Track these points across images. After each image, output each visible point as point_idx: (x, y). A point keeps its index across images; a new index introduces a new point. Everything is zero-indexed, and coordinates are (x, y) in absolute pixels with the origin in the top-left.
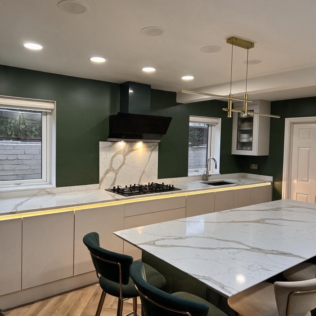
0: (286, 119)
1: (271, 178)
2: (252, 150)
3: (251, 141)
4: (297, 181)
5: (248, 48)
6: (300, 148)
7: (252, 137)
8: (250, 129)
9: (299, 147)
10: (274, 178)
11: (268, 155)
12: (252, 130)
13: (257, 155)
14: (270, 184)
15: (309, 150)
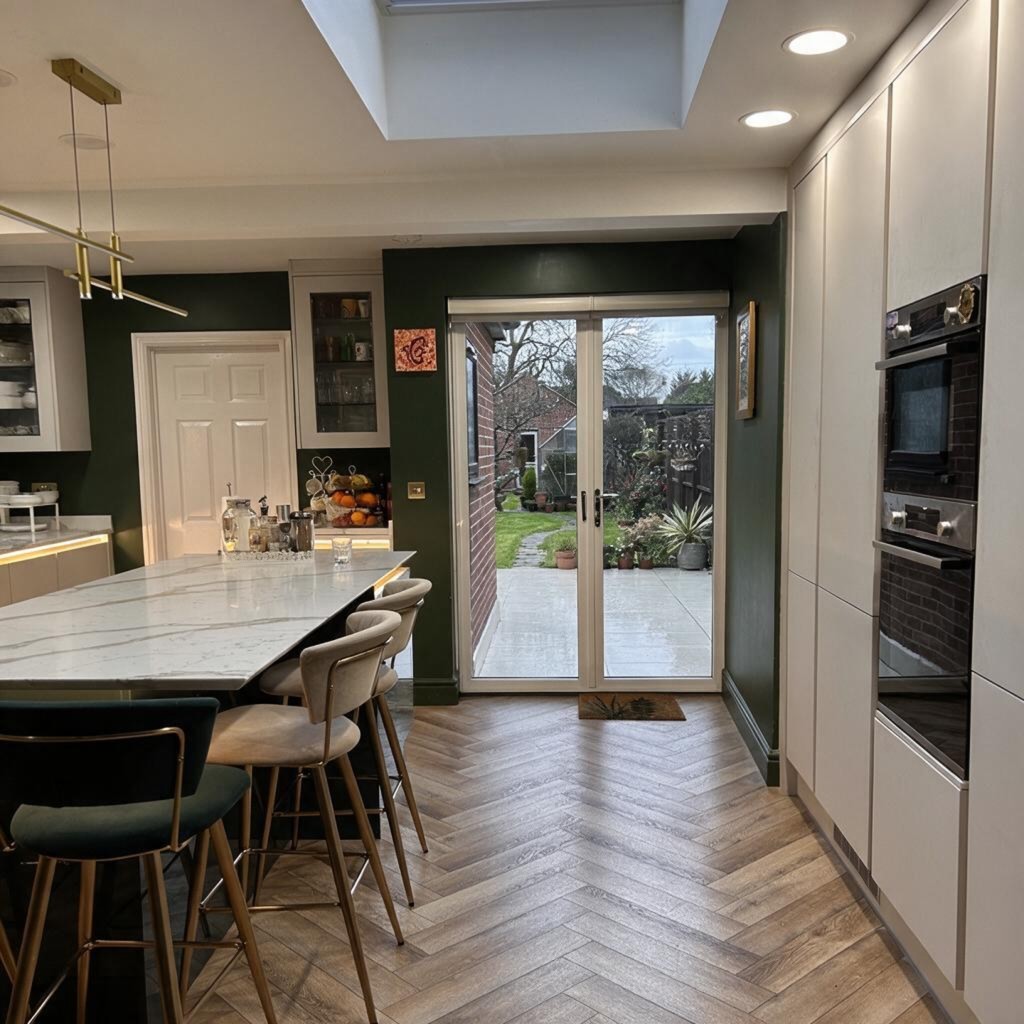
0: (132, 334)
1: (106, 521)
2: (39, 435)
3: (34, 407)
4: (183, 522)
5: (104, 101)
6: (185, 424)
7: (36, 392)
8: (24, 363)
9: (179, 421)
10: (114, 522)
11: (90, 449)
12: (32, 367)
13: (59, 450)
14: (104, 539)
15: (208, 428)
